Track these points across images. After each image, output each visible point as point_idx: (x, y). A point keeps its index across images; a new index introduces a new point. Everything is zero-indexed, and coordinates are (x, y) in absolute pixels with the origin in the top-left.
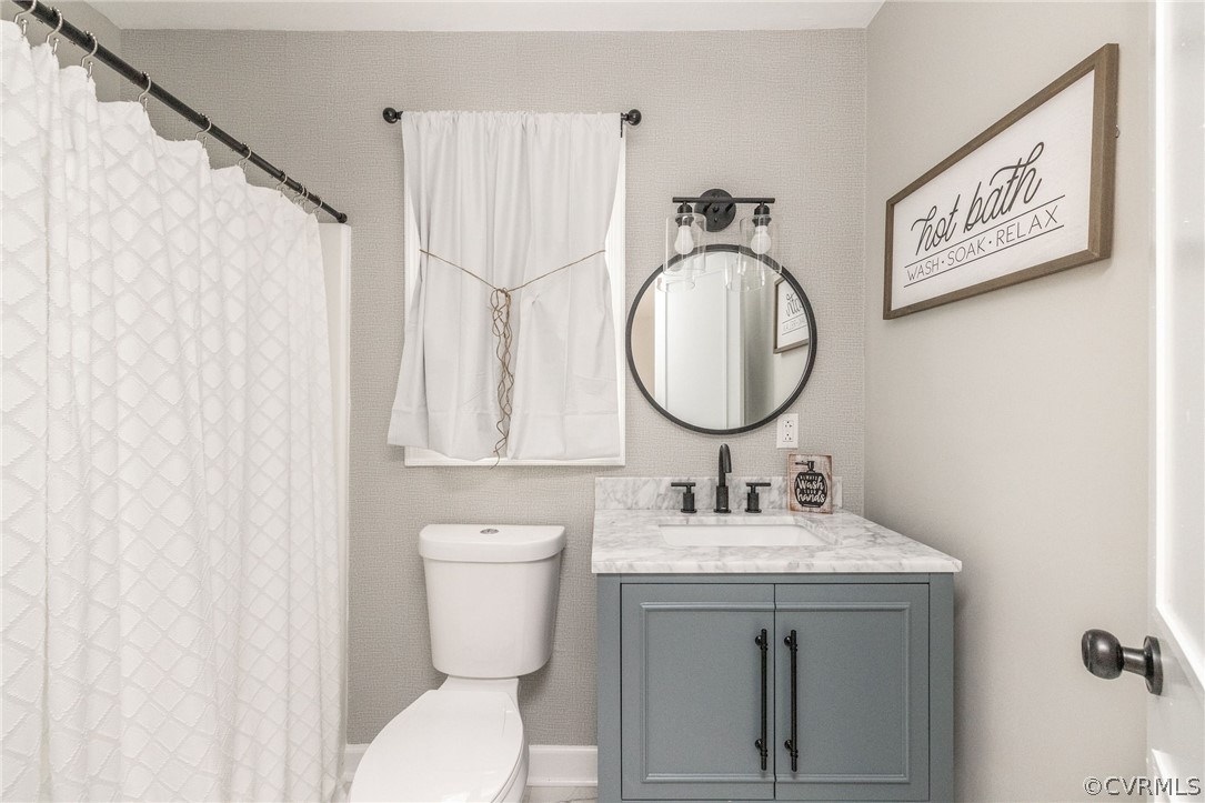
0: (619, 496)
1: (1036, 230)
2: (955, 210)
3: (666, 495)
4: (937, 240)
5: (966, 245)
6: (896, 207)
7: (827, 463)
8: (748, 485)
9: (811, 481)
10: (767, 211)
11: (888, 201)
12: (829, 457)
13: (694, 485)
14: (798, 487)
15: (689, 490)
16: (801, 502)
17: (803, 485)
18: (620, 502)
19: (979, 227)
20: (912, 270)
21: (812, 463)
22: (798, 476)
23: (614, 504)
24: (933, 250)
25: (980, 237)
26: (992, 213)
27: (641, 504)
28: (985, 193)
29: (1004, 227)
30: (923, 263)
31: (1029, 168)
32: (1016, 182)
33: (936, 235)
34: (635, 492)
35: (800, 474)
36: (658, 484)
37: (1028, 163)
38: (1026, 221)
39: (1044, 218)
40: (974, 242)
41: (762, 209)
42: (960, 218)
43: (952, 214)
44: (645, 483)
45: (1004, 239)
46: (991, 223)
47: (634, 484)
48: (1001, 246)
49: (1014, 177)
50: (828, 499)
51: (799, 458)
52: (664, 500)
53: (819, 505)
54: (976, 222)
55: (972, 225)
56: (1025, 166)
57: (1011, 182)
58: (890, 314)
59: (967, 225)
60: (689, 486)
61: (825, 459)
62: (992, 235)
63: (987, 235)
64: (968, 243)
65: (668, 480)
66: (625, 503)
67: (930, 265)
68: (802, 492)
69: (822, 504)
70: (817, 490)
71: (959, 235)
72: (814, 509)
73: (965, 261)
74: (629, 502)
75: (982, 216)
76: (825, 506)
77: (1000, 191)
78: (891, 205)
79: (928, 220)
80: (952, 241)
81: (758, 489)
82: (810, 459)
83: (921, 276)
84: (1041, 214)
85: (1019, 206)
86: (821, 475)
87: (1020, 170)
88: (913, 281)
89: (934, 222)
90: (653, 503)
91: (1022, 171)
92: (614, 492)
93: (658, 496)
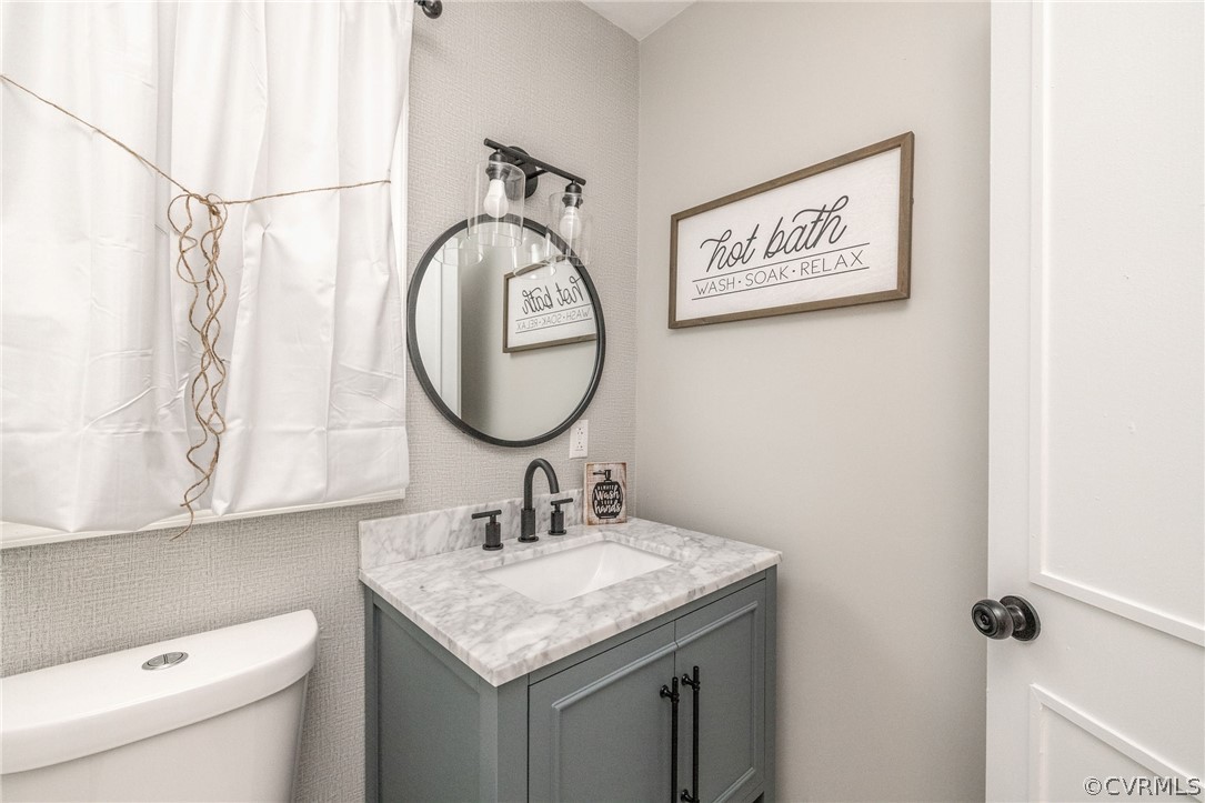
0: (398, 542)
1: (841, 268)
2: (753, 237)
3: (460, 530)
4: (731, 261)
5: (768, 270)
6: (680, 223)
7: (622, 471)
8: (552, 503)
9: (608, 491)
10: (578, 190)
11: (673, 216)
12: (624, 464)
13: (499, 512)
14: (596, 498)
15: (493, 521)
16: (599, 515)
17: (600, 496)
18: (399, 553)
19: (781, 256)
20: (702, 285)
21: (609, 471)
22: (596, 488)
23: (392, 557)
24: (726, 269)
25: (783, 265)
26: (795, 246)
27: (428, 549)
28: (787, 227)
29: (809, 260)
30: (716, 280)
31: (833, 215)
32: (820, 224)
33: (728, 254)
34: (420, 534)
35: (598, 484)
36: (451, 516)
37: (833, 210)
38: (831, 260)
39: (849, 259)
40: (777, 269)
41: (573, 187)
42: (760, 245)
43: (750, 240)
44: (434, 519)
45: (809, 270)
46: (794, 254)
47: (419, 523)
48: (805, 275)
49: (819, 220)
50: (624, 507)
51: (597, 468)
52: (458, 538)
53: (615, 514)
54: (777, 251)
55: (774, 253)
56: (830, 212)
57: (815, 223)
58: (674, 325)
59: (767, 253)
60: (493, 514)
61: (621, 467)
62: (797, 265)
63: (792, 264)
64: (770, 268)
65: (463, 510)
66: (406, 552)
67: (725, 283)
68: (600, 504)
69: (617, 514)
70: (614, 499)
71: (758, 259)
72: (611, 520)
73: (765, 283)
74: (413, 549)
75: (785, 247)
76: (621, 516)
77: (804, 229)
78: (676, 219)
79: (720, 241)
80: (749, 265)
81: (563, 507)
82: (608, 468)
83: (713, 292)
84: (847, 254)
85: (823, 244)
86: (617, 483)
87: (825, 216)
88: (702, 295)
89: (729, 245)
90: (444, 545)
91: (827, 217)
92: (391, 540)
93: (450, 534)
